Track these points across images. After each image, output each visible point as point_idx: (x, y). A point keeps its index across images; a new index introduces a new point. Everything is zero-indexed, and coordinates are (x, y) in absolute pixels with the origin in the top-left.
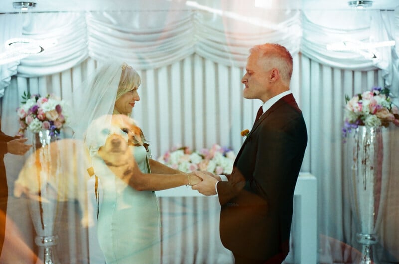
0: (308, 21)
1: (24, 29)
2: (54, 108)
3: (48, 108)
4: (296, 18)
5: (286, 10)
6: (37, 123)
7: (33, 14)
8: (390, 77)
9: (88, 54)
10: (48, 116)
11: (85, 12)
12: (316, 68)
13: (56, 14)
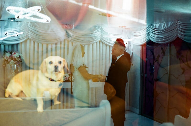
0: (103, 31)
1: (5, 27)
2: (19, 56)
3: (17, 56)
4: (99, 29)
5: (96, 27)
6: (13, 62)
7: (8, 22)
8: (128, 50)
9: (28, 37)
10: (17, 59)
11: (28, 22)
12: (105, 46)
13: (17, 22)
